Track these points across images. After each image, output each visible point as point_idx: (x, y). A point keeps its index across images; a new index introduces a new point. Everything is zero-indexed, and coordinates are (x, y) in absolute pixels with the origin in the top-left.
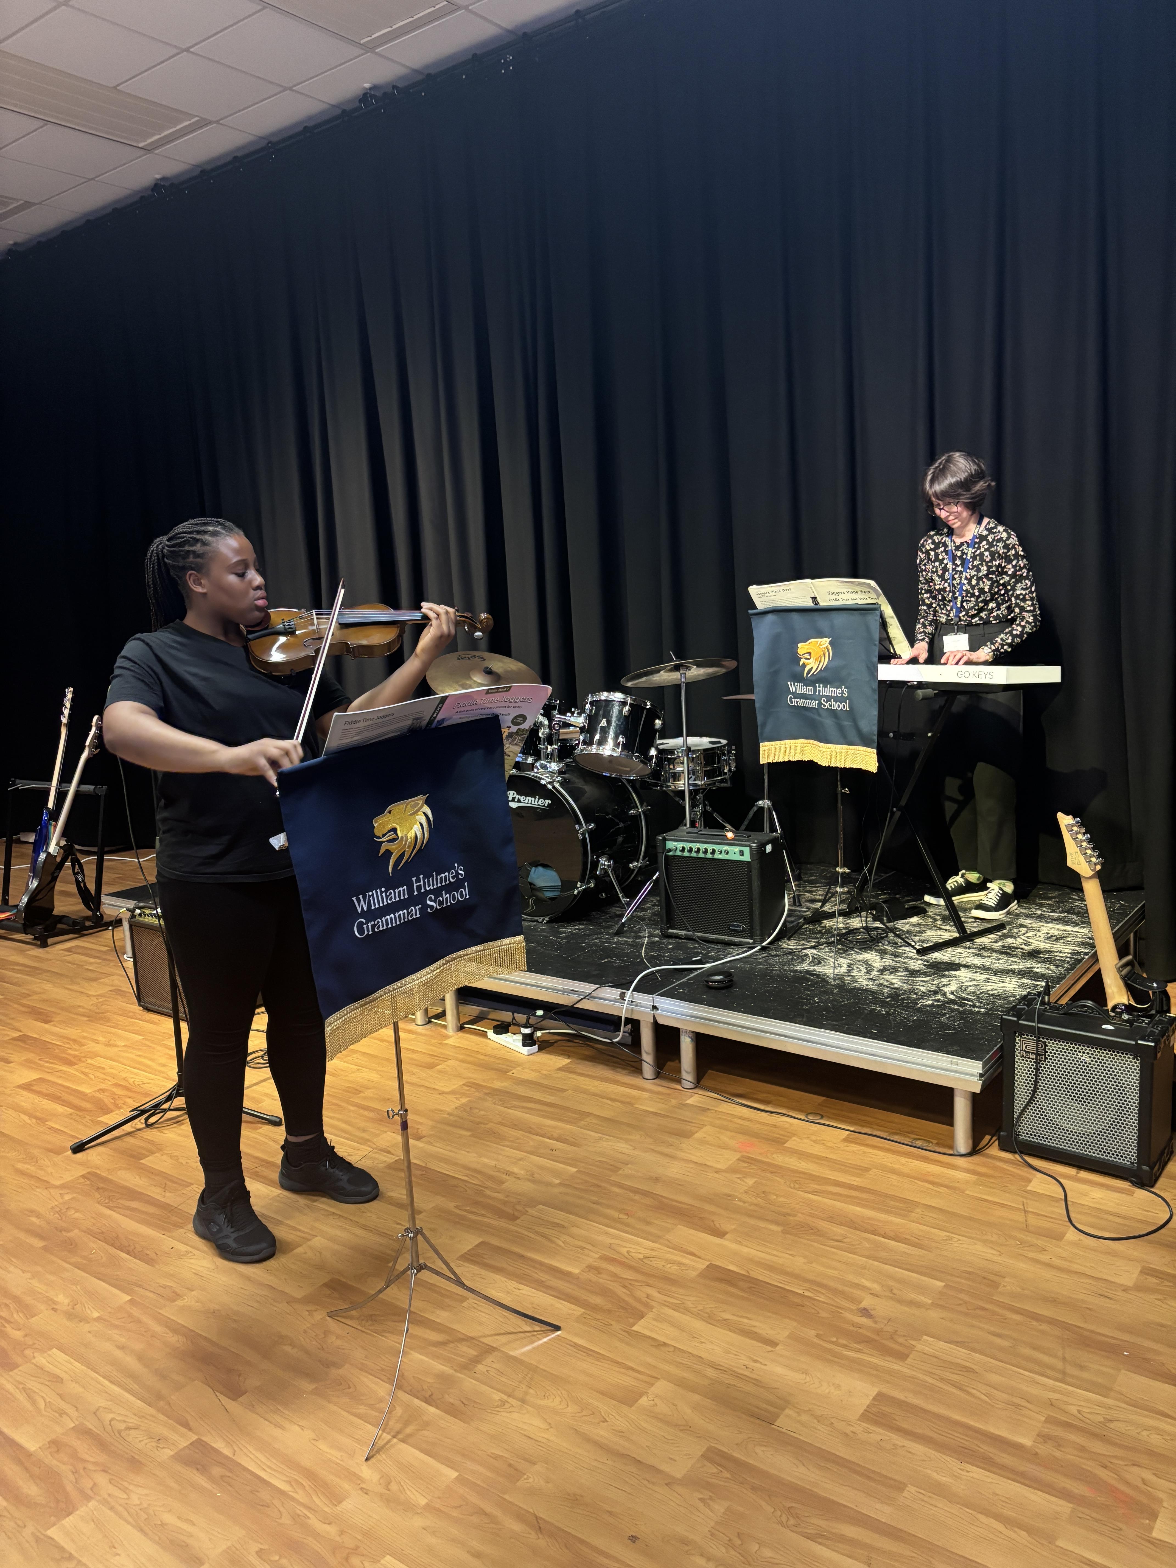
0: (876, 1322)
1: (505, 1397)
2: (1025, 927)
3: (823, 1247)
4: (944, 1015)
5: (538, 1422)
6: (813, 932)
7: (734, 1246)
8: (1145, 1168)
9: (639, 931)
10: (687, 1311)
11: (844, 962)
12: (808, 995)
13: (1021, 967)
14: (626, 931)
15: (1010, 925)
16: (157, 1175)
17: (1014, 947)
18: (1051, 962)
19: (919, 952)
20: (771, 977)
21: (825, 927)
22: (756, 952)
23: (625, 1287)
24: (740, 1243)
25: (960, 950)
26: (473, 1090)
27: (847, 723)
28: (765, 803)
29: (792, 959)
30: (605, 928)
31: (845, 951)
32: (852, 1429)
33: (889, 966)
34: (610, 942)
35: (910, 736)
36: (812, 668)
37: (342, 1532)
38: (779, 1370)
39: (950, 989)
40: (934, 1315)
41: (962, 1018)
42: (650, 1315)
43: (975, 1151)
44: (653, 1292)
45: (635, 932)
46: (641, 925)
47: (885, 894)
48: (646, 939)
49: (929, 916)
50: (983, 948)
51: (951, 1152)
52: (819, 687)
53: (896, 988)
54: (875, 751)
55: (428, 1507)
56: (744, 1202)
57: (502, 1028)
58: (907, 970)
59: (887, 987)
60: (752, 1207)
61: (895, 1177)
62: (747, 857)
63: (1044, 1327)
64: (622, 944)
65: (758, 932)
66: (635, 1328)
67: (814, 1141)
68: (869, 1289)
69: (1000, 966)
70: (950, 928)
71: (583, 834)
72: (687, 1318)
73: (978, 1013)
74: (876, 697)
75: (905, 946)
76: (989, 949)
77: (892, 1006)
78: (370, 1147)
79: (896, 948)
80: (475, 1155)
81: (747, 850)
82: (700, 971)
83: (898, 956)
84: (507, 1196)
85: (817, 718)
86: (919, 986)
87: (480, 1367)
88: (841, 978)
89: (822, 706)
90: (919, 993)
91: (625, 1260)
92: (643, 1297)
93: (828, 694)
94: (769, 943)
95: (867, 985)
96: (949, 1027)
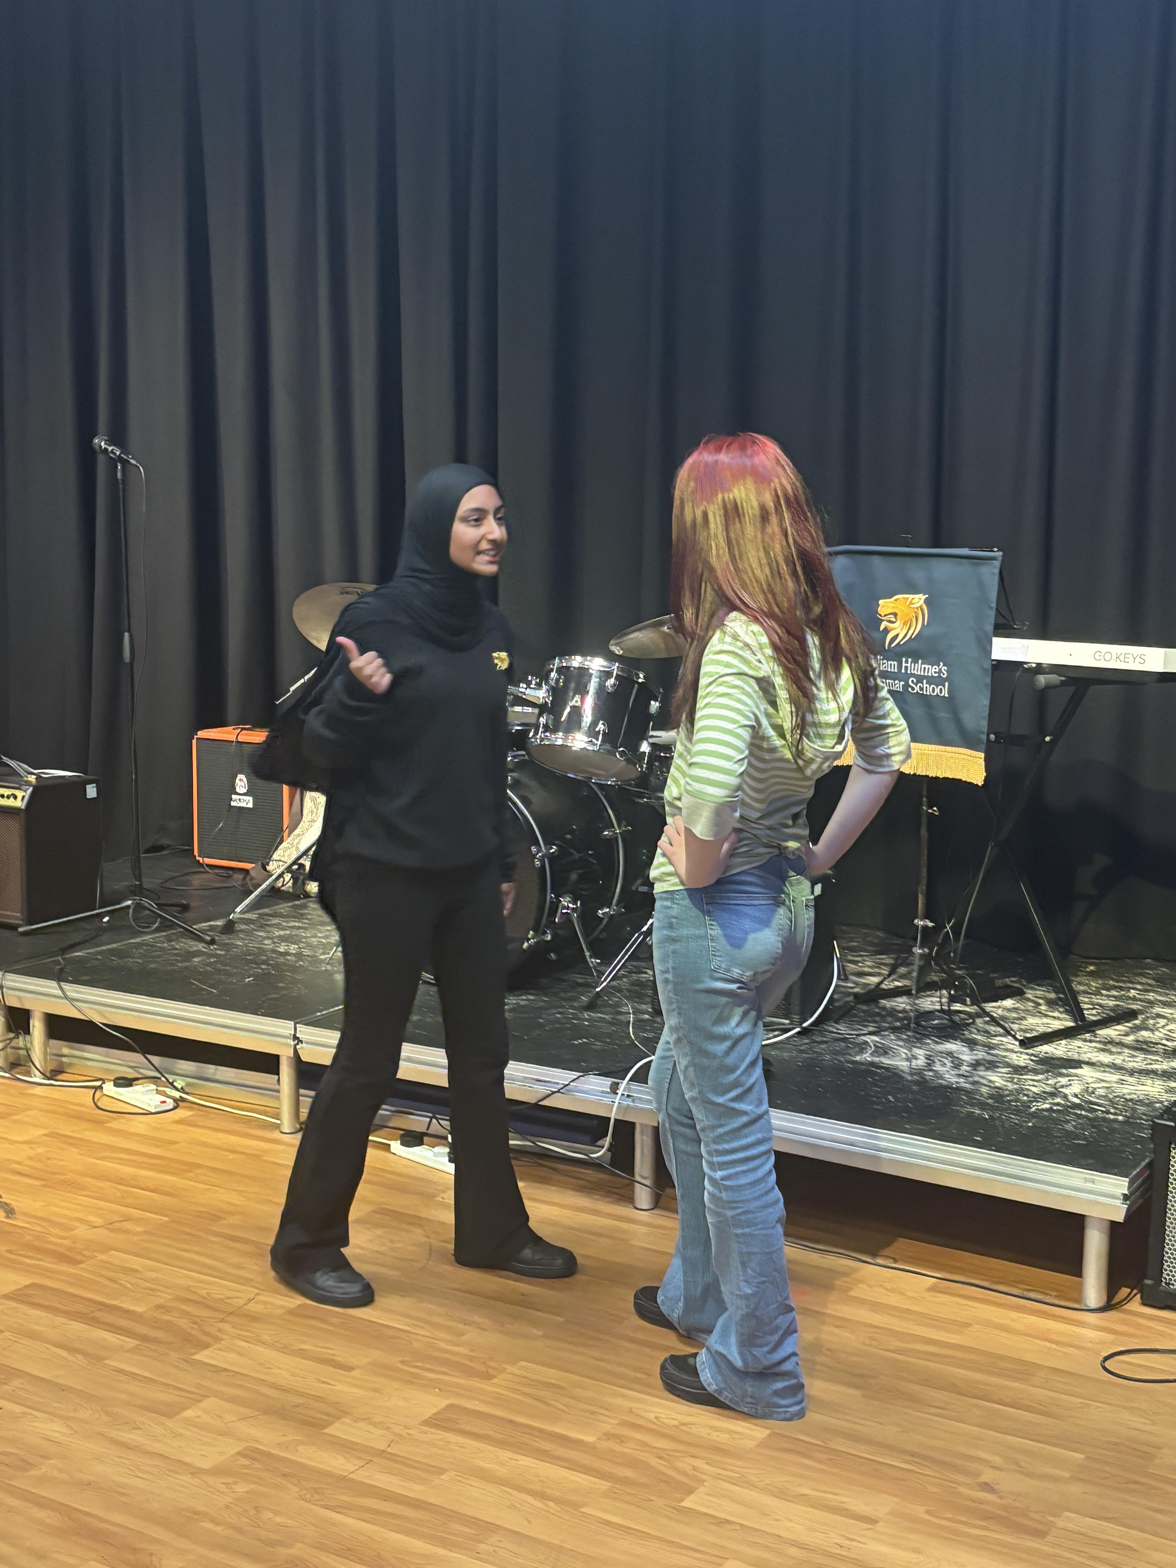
0: (1001, 1497)
2: (1164, 1017)
3: (920, 1414)
4: (1068, 1122)
6: (869, 1014)
10: (750, 1484)
11: (920, 1053)
12: (878, 1093)
13: (1165, 1067)
14: (604, 1005)
15: (1143, 1014)
17: (1151, 1042)
19: (1022, 1043)
20: (823, 1069)
21: (884, 1008)
22: (793, 1036)
23: (660, 1458)
25: (1077, 1043)
27: (943, 715)
29: (848, 1047)
30: (568, 999)
31: (919, 1039)
33: (984, 1060)
34: (579, 1019)
35: (1019, 740)
36: (897, 635)
38: (883, 1549)
39: (1071, 1091)
40: (1075, 1489)
41: (1093, 1126)
42: (702, 1489)
43: (1109, 1306)
44: (698, 1463)
45: (614, 1006)
46: (619, 997)
48: (632, 1016)
49: (1028, 1000)
50: (1110, 1043)
51: (1079, 1306)
52: (907, 662)
53: (998, 1088)
54: (982, 755)
57: (413, 1139)
58: (1010, 1065)
59: (986, 1086)
61: (1004, 1334)
64: (597, 1022)
65: (797, 1009)
66: (684, 1504)
67: (889, 1289)
68: (988, 1461)
69: (1136, 1065)
70: (1060, 1015)
71: (541, 860)
72: (753, 1493)
73: (1116, 1121)
74: (988, 680)
75: (1001, 1035)
76: (1118, 1044)
77: (997, 1109)
78: (255, 1287)
79: (988, 1037)
83: (993, 1048)
86: (1029, 1085)
87: (482, 1546)
88: (919, 1072)
89: (910, 689)
90: (1031, 1094)
91: (654, 1427)
92: (688, 1469)
93: (919, 673)
94: (812, 1024)
95: (957, 1083)
96: (1077, 1136)
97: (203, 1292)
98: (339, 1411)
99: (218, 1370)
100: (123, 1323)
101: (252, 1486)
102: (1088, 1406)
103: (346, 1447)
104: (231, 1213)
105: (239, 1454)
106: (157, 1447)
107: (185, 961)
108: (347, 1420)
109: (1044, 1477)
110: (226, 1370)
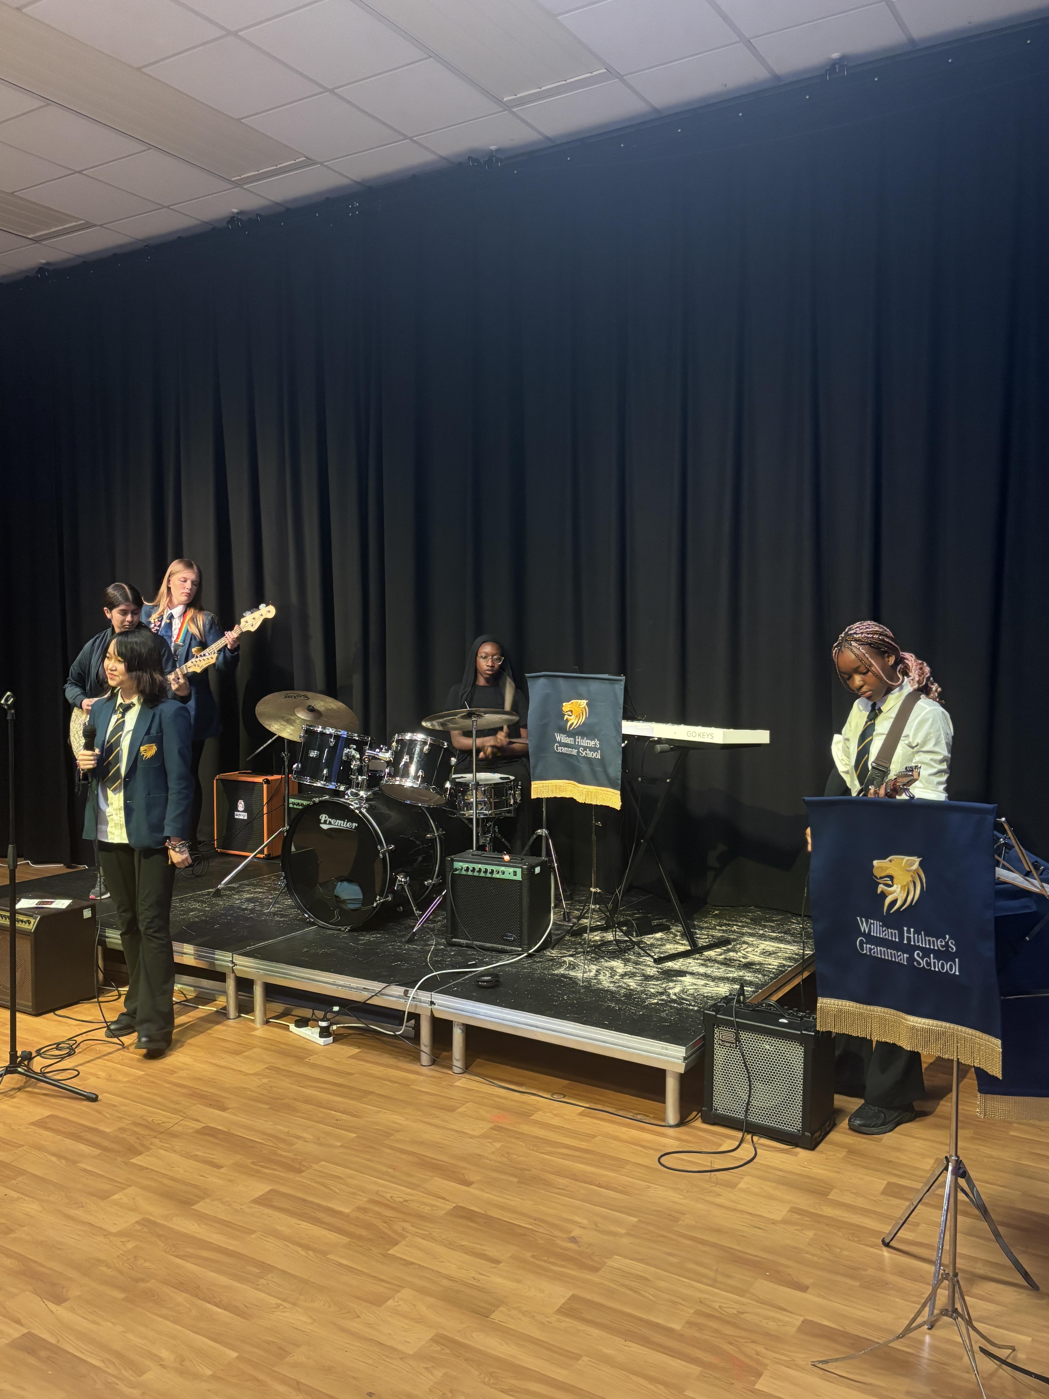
0: (579, 1246)
1: (279, 1301)
2: (747, 943)
3: (548, 1193)
4: (665, 1011)
5: (304, 1318)
6: (574, 943)
7: (478, 1193)
8: (807, 1134)
9: (428, 940)
10: (433, 1239)
11: (594, 968)
12: (559, 994)
13: (735, 975)
14: (417, 940)
15: (735, 941)
17: (733, 959)
18: (760, 972)
19: (656, 961)
20: (532, 979)
22: (523, 958)
23: (386, 1222)
24: (483, 1190)
25: (689, 960)
26: (274, 1072)
27: (598, 769)
28: (543, 832)
29: (553, 965)
30: (399, 937)
31: (597, 959)
32: (548, 1320)
33: (630, 972)
34: (401, 949)
35: (653, 782)
38: (499, 1280)
39: (674, 991)
41: (677, 1014)
42: (404, 1242)
43: (682, 1122)
44: (407, 1226)
45: (424, 941)
46: (431, 935)
47: (639, 913)
48: (433, 947)
49: (672, 933)
50: (709, 960)
51: (663, 1124)
52: (579, 738)
53: (631, 990)
54: (619, 792)
55: (213, 1377)
56: (491, 1160)
57: (302, 1023)
58: (643, 975)
59: (625, 988)
60: (497, 1164)
61: (615, 1142)
62: (519, 877)
63: (707, 1249)
64: (411, 950)
65: (526, 942)
66: (390, 1252)
68: (579, 1223)
69: (718, 974)
70: (685, 943)
71: (384, 854)
72: (433, 1245)
73: (692, 1010)
74: (620, 749)
75: (646, 956)
76: (713, 960)
77: (624, 1003)
78: (181, 1116)
79: (638, 957)
80: (272, 1123)
81: (519, 871)
82: (473, 974)
83: (639, 964)
84: (296, 1155)
85: (576, 763)
86: (650, 988)
87: (262, 1281)
88: (588, 980)
89: (580, 754)
90: (649, 993)
91: (388, 1203)
92: (399, 1230)
93: (585, 745)
94: (534, 951)
95: (608, 987)
96: (666, 1020)
97: (151, 1120)
98: (204, 1193)
99: (142, 1168)
100: (95, 1139)
101: (138, 1243)
102: (649, 1187)
103: (201, 1218)
104: (182, 1070)
105: (137, 1222)
106: (92, 1219)
107: (184, 915)
108: (208, 1200)
109: (609, 1233)
110: (147, 1168)
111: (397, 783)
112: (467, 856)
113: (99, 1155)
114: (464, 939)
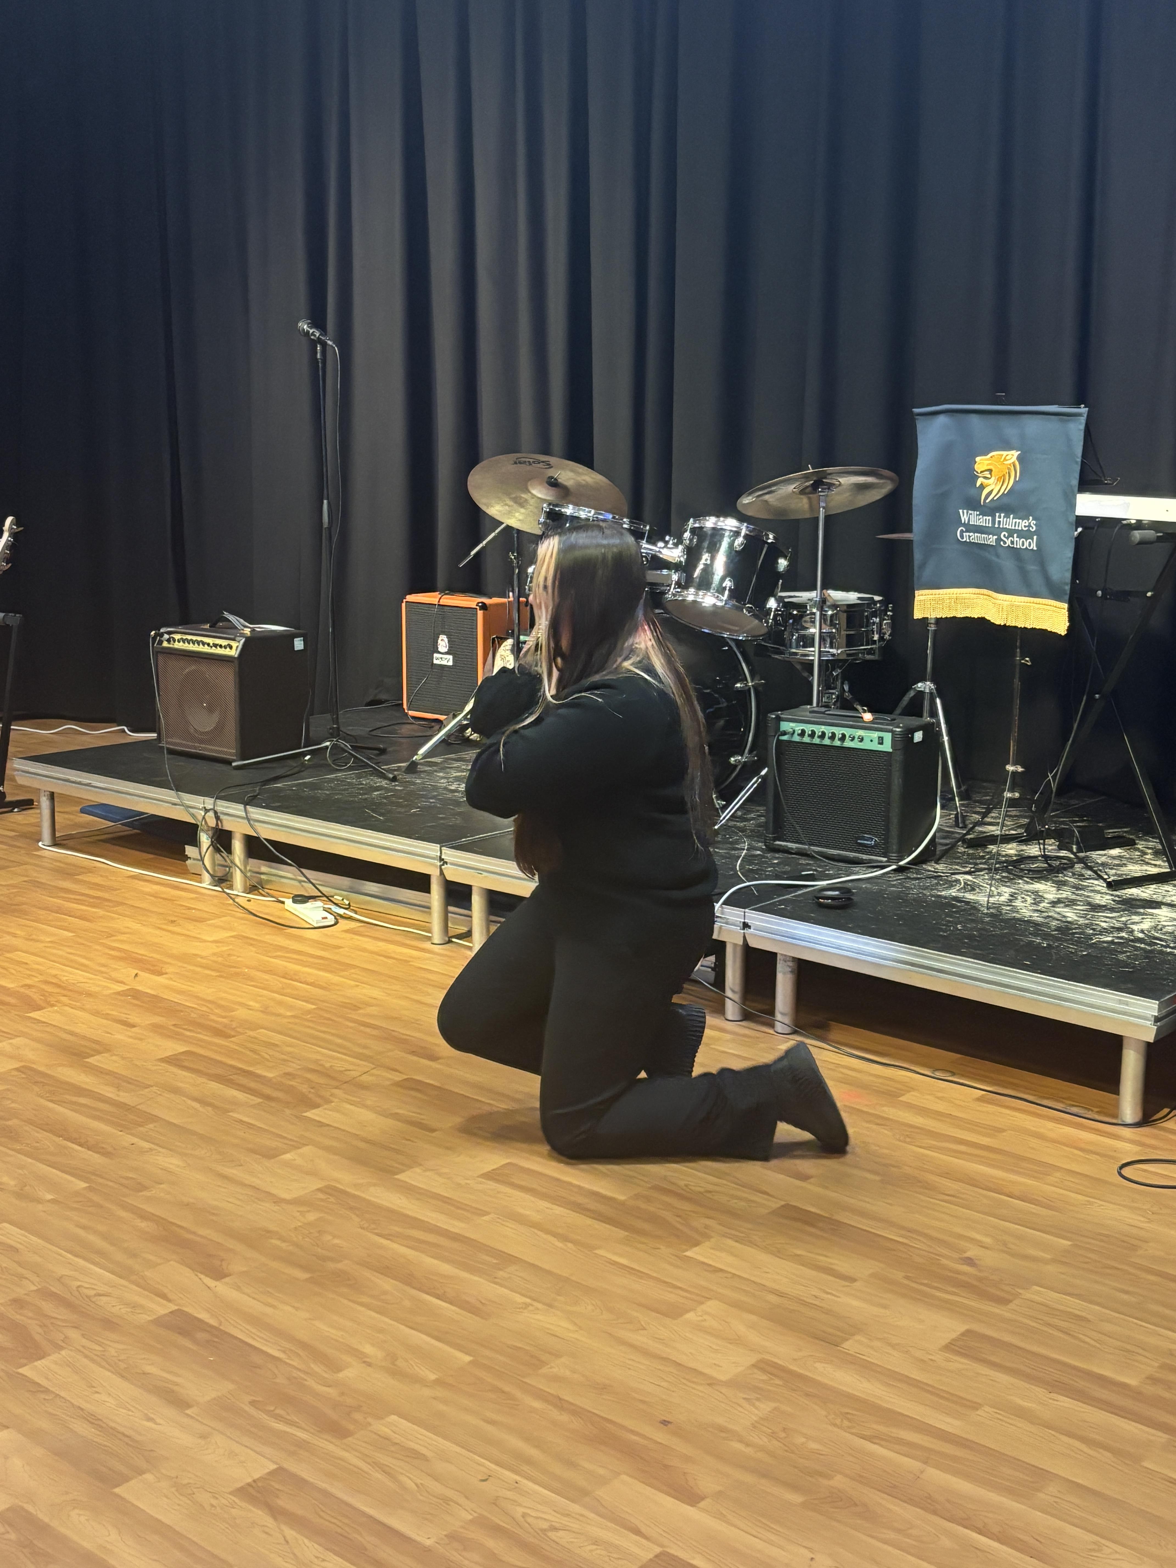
0: (978, 1270)
1: (528, 1300)
3: (930, 1199)
4: (1124, 952)
5: (565, 1324)
6: (973, 857)
9: (737, 842)
10: (752, 1244)
11: (1006, 890)
12: (949, 922)
16: (107, 1074)
19: (1110, 885)
20: (905, 901)
21: (989, 852)
22: (889, 872)
23: (679, 1216)
24: (826, 1188)
25: (1166, 887)
27: (1032, 567)
28: (926, 686)
29: (938, 883)
31: (1011, 879)
32: (931, 1357)
33: (1066, 898)
35: (1124, 596)
37: (343, 1394)
38: (854, 1302)
39: (1140, 927)
40: (1051, 1269)
41: (1146, 957)
42: (707, 1244)
43: (1145, 1122)
44: (711, 1223)
45: (731, 843)
46: (742, 835)
47: (1083, 821)
48: (745, 851)
49: (1138, 850)
51: (1114, 1121)
52: (1000, 517)
53: (1068, 922)
54: (1066, 606)
55: (438, 1382)
58: (1089, 904)
59: (1058, 920)
62: (887, 747)
65: (895, 848)
66: (688, 1254)
67: (938, 1098)
68: (977, 1241)
70: (1162, 864)
72: (751, 1249)
73: (1170, 953)
74: (1073, 533)
75: (1094, 878)
78: (371, 1065)
79: (1081, 880)
81: (888, 737)
82: (812, 888)
83: (1081, 889)
85: (994, 558)
86: (1101, 921)
87: (500, 1273)
88: (998, 907)
89: (1002, 543)
90: (1099, 928)
92: (700, 1227)
93: (1010, 527)
94: (909, 863)
95: (1031, 916)
96: (1127, 965)
97: (328, 1065)
98: (412, 1163)
99: (321, 1124)
100: (253, 1085)
101: (322, 1215)
102: (1093, 1204)
103: (409, 1190)
104: (369, 1005)
105: (319, 1190)
106: (256, 1182)
107: (365, 794)
108: (417, 1170)
109: (1026, 1257)
110: (328, 1125)
111: (690, 598)
112: (803, 713)
113: (259, 1104)
114: (795, 843)
